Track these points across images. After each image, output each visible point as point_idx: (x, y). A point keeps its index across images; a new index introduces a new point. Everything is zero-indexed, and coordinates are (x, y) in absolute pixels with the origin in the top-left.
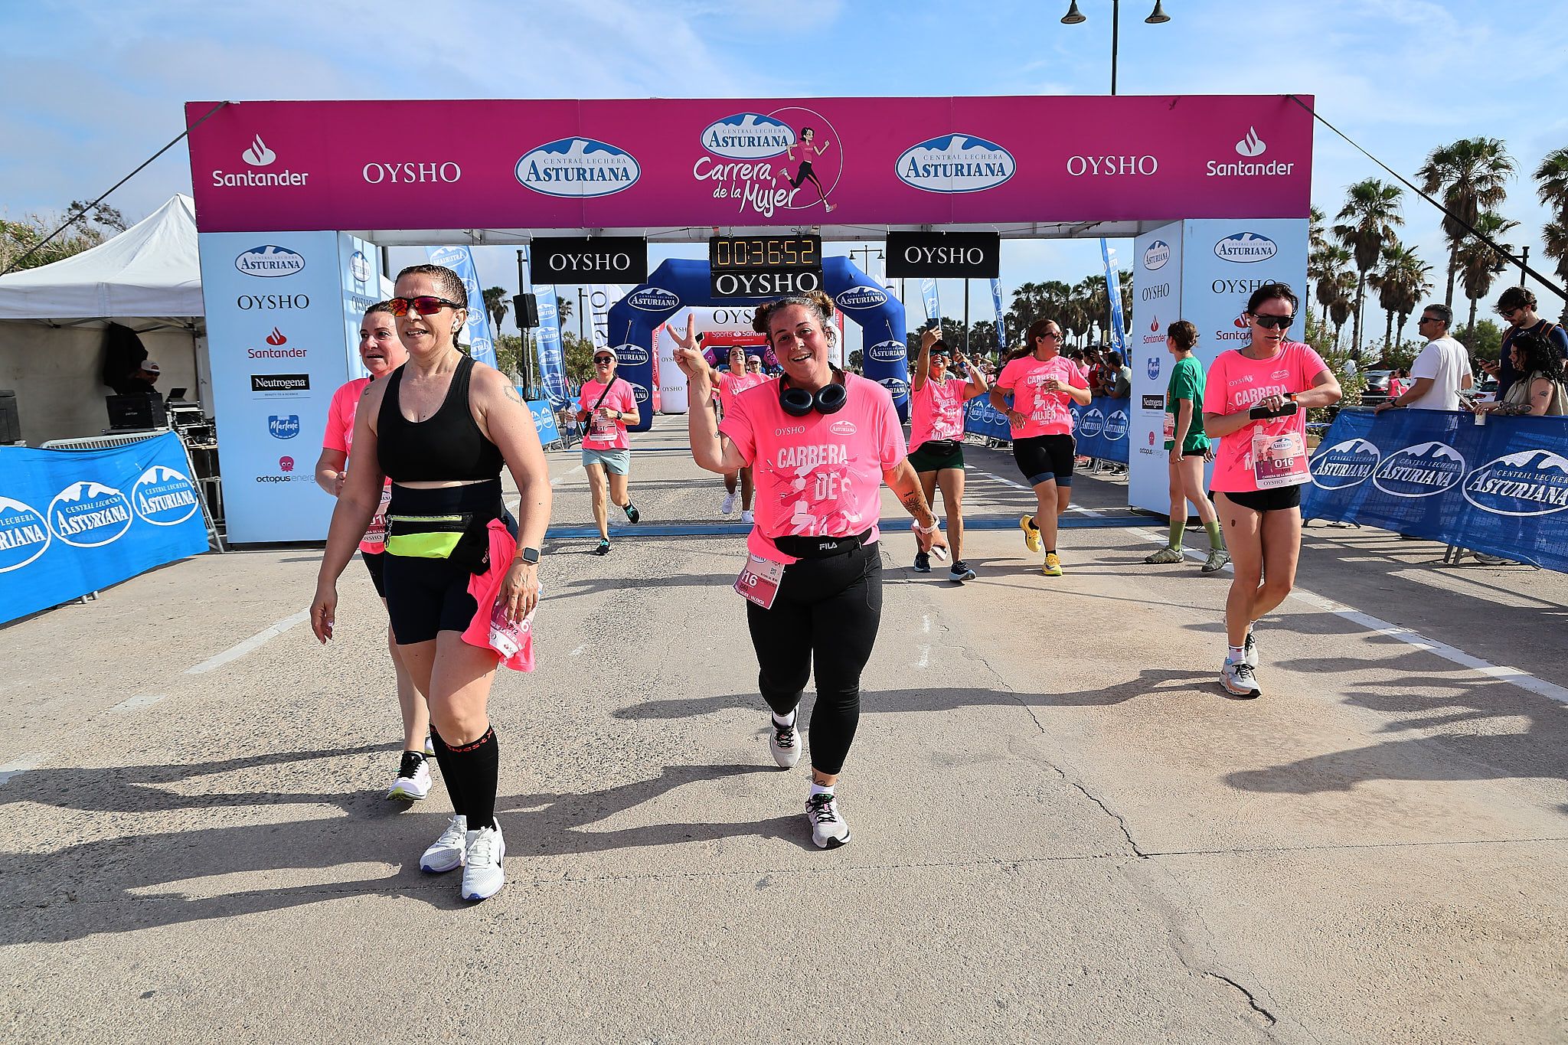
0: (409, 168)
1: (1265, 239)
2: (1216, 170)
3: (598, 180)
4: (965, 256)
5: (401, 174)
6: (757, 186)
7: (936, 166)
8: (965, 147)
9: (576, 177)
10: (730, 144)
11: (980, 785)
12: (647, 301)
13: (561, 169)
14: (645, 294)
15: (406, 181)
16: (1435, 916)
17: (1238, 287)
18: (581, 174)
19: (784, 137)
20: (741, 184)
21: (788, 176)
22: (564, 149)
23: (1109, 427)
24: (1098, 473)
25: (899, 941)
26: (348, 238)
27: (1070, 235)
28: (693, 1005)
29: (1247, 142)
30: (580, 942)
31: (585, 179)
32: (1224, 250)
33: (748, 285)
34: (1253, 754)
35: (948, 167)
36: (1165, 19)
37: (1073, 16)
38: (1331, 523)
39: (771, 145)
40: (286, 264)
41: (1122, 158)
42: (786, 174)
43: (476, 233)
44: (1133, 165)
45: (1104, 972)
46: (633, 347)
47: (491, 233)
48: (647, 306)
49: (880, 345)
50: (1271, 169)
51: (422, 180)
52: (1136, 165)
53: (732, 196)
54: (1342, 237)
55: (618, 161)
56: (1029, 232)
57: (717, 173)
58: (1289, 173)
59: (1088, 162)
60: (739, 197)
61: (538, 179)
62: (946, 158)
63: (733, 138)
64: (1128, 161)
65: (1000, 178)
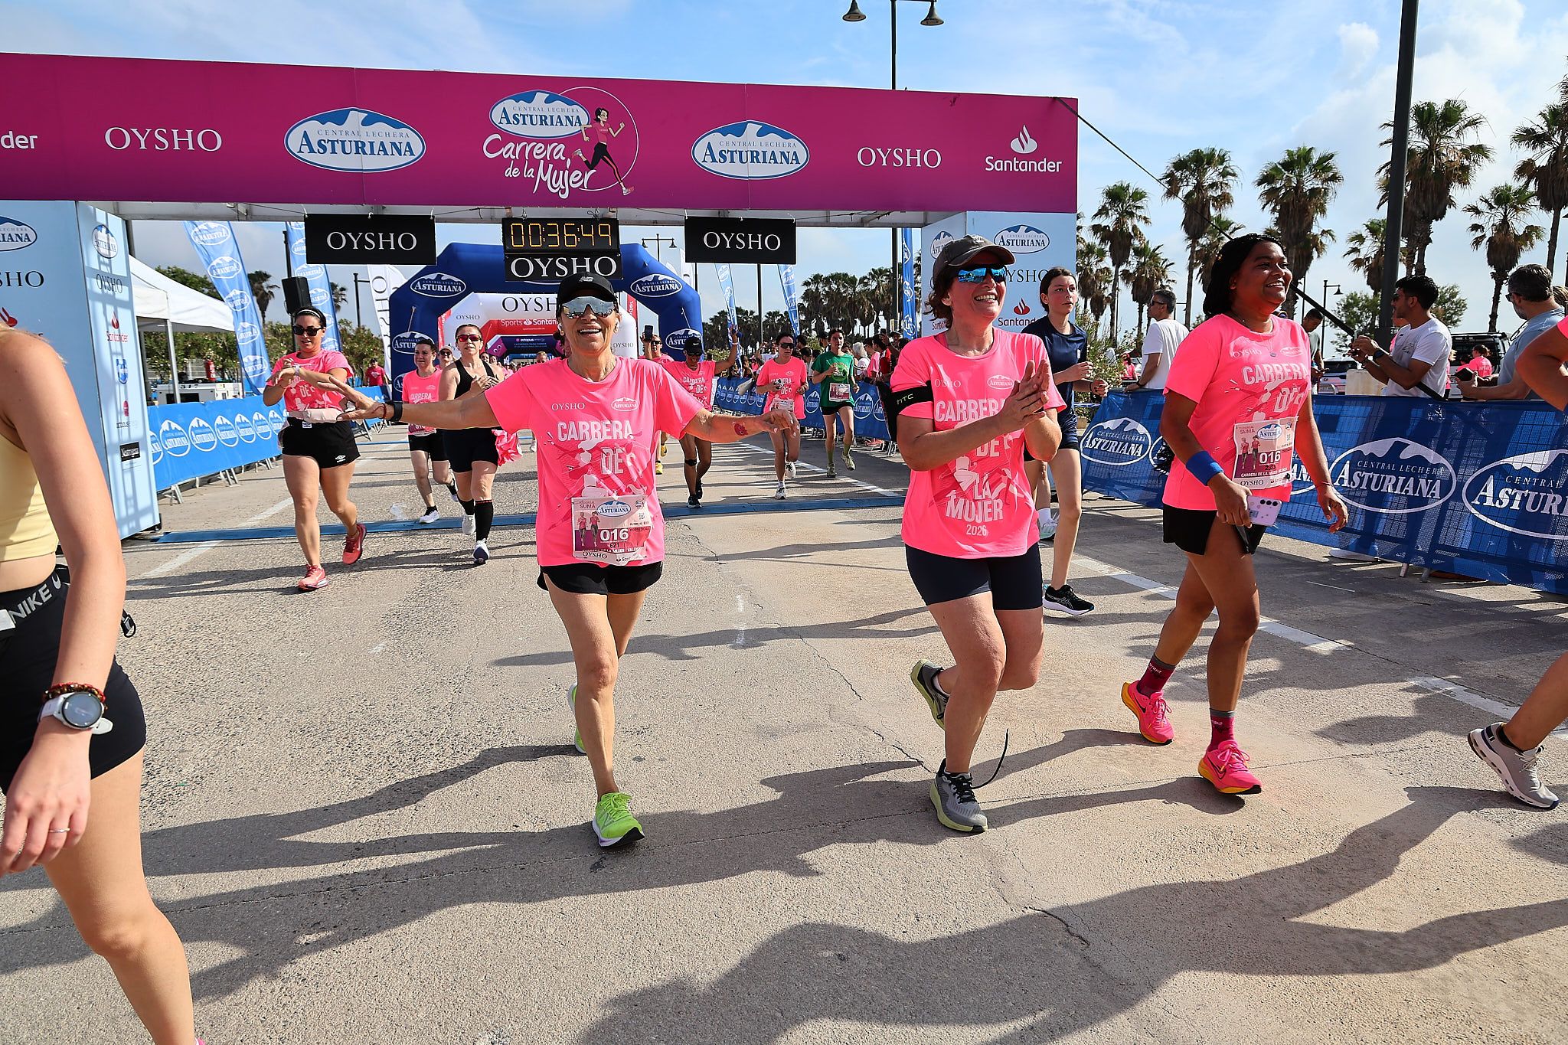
0: (161, 133)
1: (1039, 232)
2: (994, 165)
3: (379, 154)
4: (762, 242)
5: (151, 141)
6: (551, 166)
7: (732, 152)
8: (760, 134)
9: (354, 151)
10: (521, 121)
11: (805, 753)
12: (431, 287)
13: (337, 141)
14: (429, 279)
15: (157, 148)
16: (1216, 837)
17: (1015, 277)
18: (360, 148)
19: (578, 117)
20: (534, 164)
21: (583, 157)
22: (340, 120)
24: (892, 455)
25: (738, 907)
26: (89, 210)
27: (862, 224)
28: (535, 994)
29: (1020, 140)
30: (408, 944)
31: (365, 153)
32: (1003, 241)
33: (544, 269)
34: (1051, 707)
35: (744, 154)
36: (938, 22)
37: (853, 14)
38: (1102, 496)
39: (564, 124)
40: (14, 237)
41: (908, 151)
42: (581, 155)
43: (242, 207)
44: (918, 158)
45: (934, 917)
46: (418, 335)
47: (259, 208)
48: (432, 292)
49: (676, 333)
50: (1042, 168)
51: (177, 147)
52: (921, 158)
53: (525, 176)
54: (1098, 235)
55: (401, 135)
56: (823, 220)
57: (508, 151)
58: (1058, 171)
59: (877, 153)
60: (533, 177)
61: (312, 151)
62: (741, 144)
63: (524, 116)
64: (914, 154)
65: (794, 166)
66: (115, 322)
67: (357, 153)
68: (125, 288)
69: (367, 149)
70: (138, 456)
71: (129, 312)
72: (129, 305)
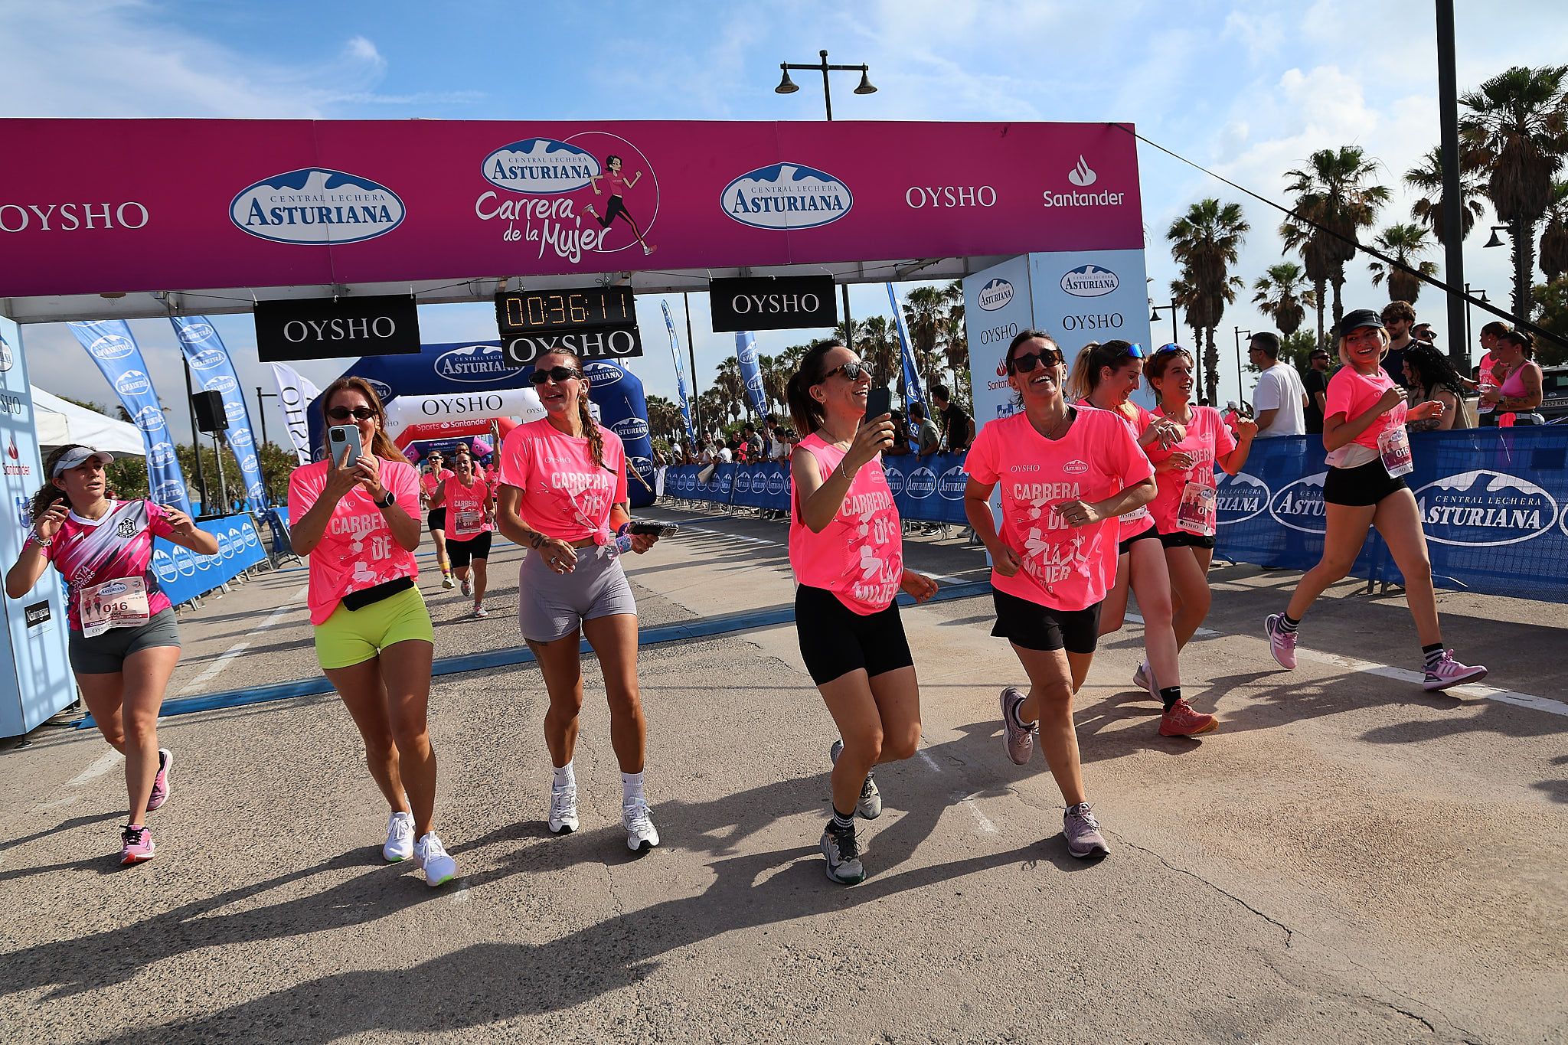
0: (68, 210)
1: (1107, 272)
2: (1054, 201)
3: (348, 222)
4: (799, 303)
5: (56, 219)
6: (558, 226)
7: (766, 200)
8: (796, 177)
9: (317, 219)
10: (519, 175)
13: (296, 208)
15: (64, 227)
17: (1086, 323)
18: (324, 215)
19: (586, 167)
20: (538, 224)
21: (595, 214)
22: (298, 183)
23: (912, 486)
27: (899, 277)
29: (1078, 171)
31: (331, 221)
32: (1070, 284)
35: (780, 201)
39: (571, 176)
41: (961, 189)
42: (592, 211)
43: (172, 298)
44: (972, 196)
47: (194, 298)
49: (620, 423)
50: (1104, 201)
51: (90, 226)
52: (975, 196)
53: (528, 239)
55: (375, 198)
57: (506, 211)
58: (1120, 203)
59: (927, 193)
60: (537, 239)
61: (264, 222)
62: (776, 190)
63: (522, 168)
64: (966, 192)
65: (837, 212)
66: (13, 449)
67: (321, 221)
68: (24, 408)
69: (334, 216)
70: (48, 617)
71: (29, 437)
72: (29, 427)
